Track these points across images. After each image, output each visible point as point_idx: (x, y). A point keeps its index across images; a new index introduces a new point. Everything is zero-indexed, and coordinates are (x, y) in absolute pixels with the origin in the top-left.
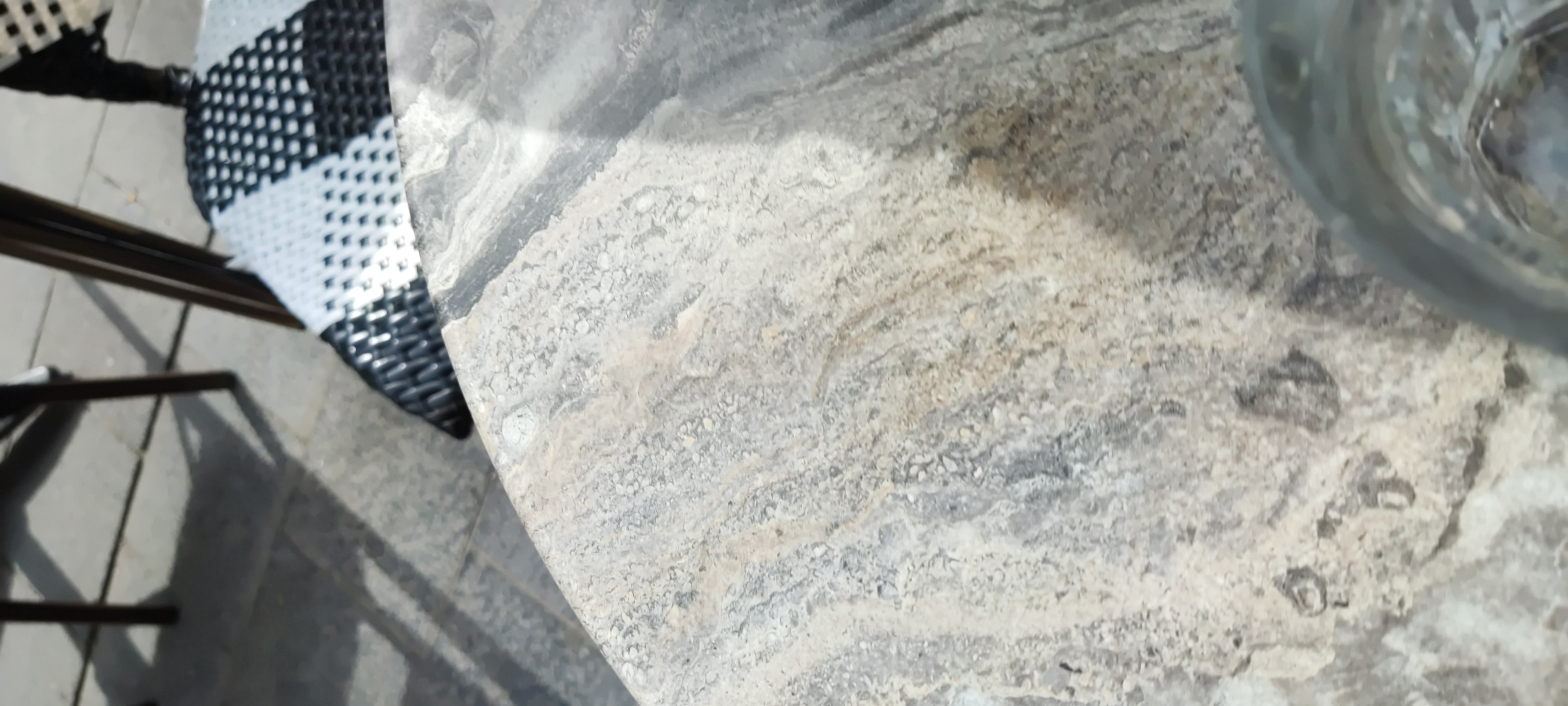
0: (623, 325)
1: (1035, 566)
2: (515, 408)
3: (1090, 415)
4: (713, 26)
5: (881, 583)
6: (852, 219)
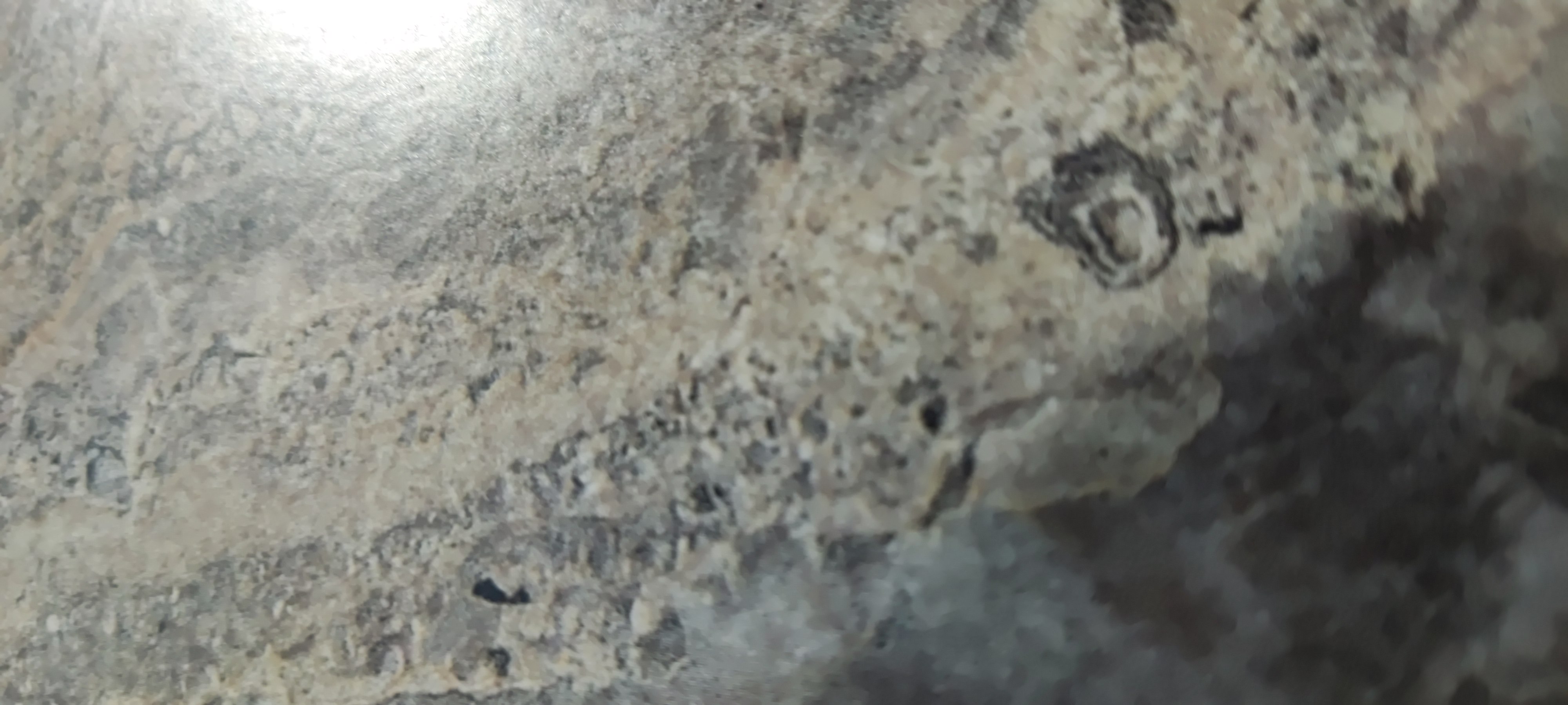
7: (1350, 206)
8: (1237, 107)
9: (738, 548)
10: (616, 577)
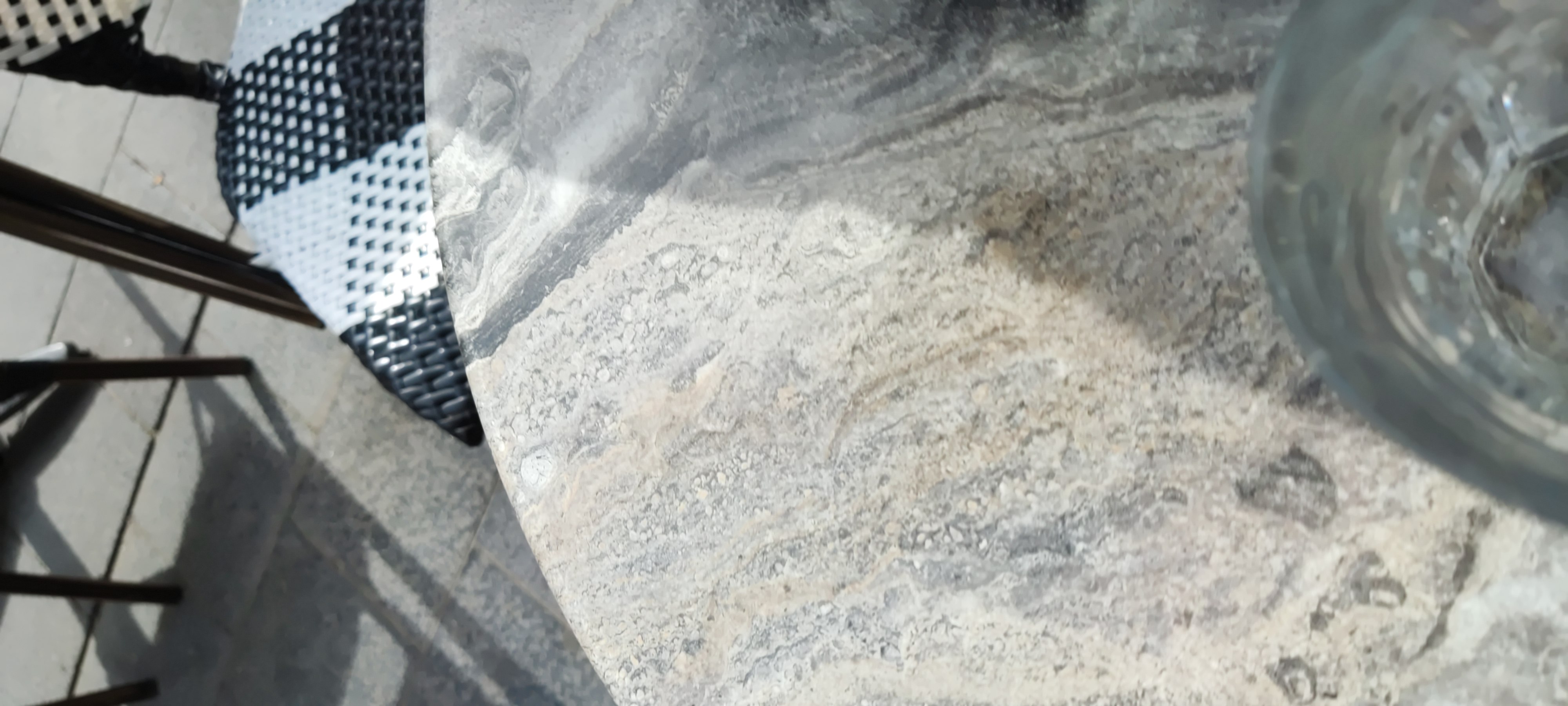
0: (643, 376)
1: (1035, 637)
2: (535, 449)
3: (1094, 495)
4: (743, 92)
5: (884, 644)
6: (870, 289)
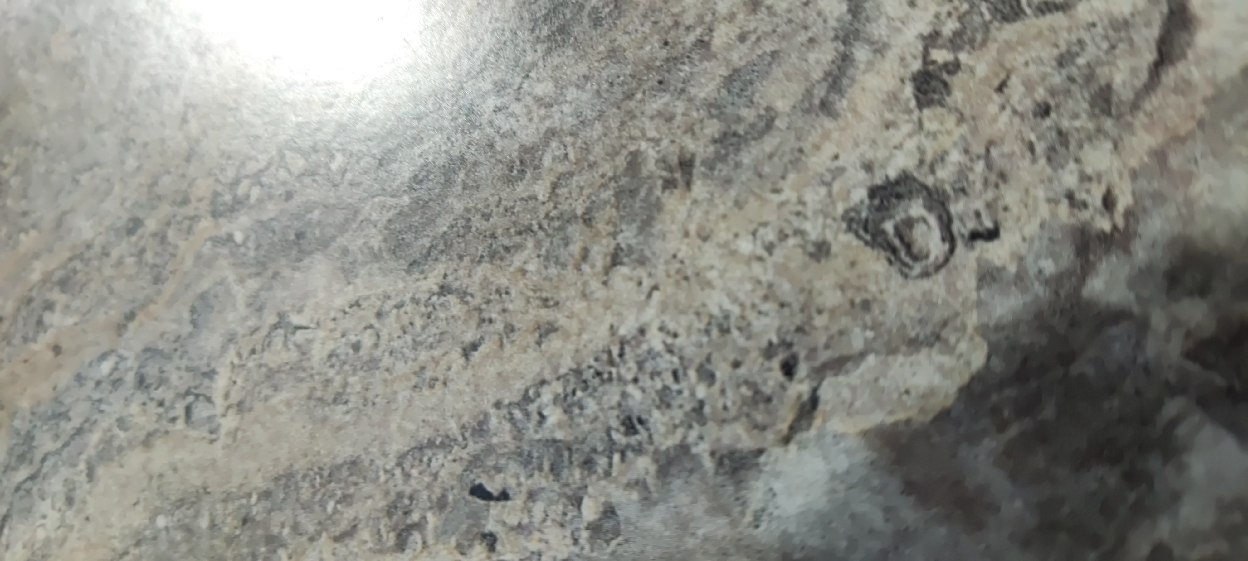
7: (1073, 221)
8: (994, 152)
9: (656, 461)
10: (571, 481)
